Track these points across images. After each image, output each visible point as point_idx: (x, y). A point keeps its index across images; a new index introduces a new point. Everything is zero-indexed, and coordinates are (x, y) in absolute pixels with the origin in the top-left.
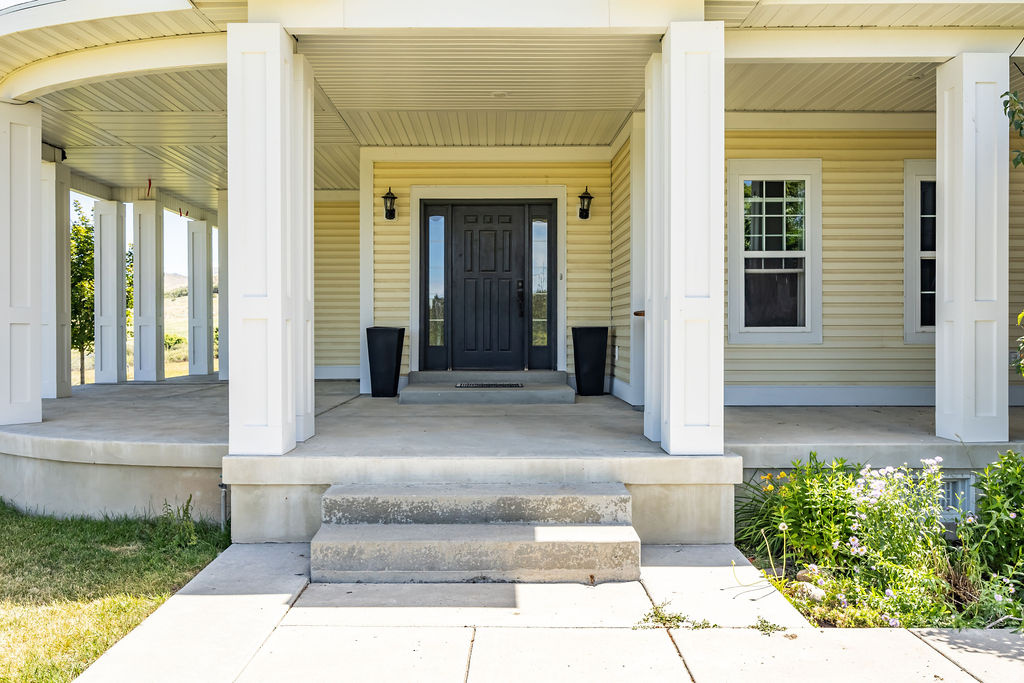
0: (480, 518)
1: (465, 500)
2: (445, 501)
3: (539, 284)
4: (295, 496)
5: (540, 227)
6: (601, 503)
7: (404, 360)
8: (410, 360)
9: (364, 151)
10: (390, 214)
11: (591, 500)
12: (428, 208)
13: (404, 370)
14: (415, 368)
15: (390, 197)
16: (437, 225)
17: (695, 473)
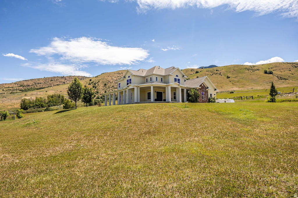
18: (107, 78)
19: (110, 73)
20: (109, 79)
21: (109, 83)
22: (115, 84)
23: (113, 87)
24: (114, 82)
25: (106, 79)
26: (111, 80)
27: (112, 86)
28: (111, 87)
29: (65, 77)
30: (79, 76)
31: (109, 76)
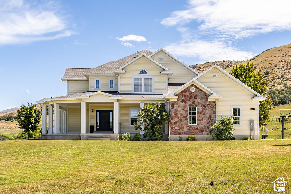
0: (100, 137)
1: (98, 136)
2: (97, 136)
3: (111, 120)
4: (86, 137)
5: (111, 113)
6: (108, 136)
7: (94, 129)
8: (95, 129)
9: (89, 104)
10: (93, 112)
11: (107, 136)
12: (97, 111)
13: (94, 131)
14: (96, 130)
15: (93, 110)
16: (98, 113)
17: (116, 135)
18: (271, 59)
19: (279, 49)
20: (277, 60)
21: (276, 69)
22: (287, 71)
23: (282, 76)
24: (285, 67)
25: (269, 62)
26: (281, 63)
27: (280, 76)
28: (278, 77)
29: (200, 66)
30: (224, 61)
31: (277, 56)
